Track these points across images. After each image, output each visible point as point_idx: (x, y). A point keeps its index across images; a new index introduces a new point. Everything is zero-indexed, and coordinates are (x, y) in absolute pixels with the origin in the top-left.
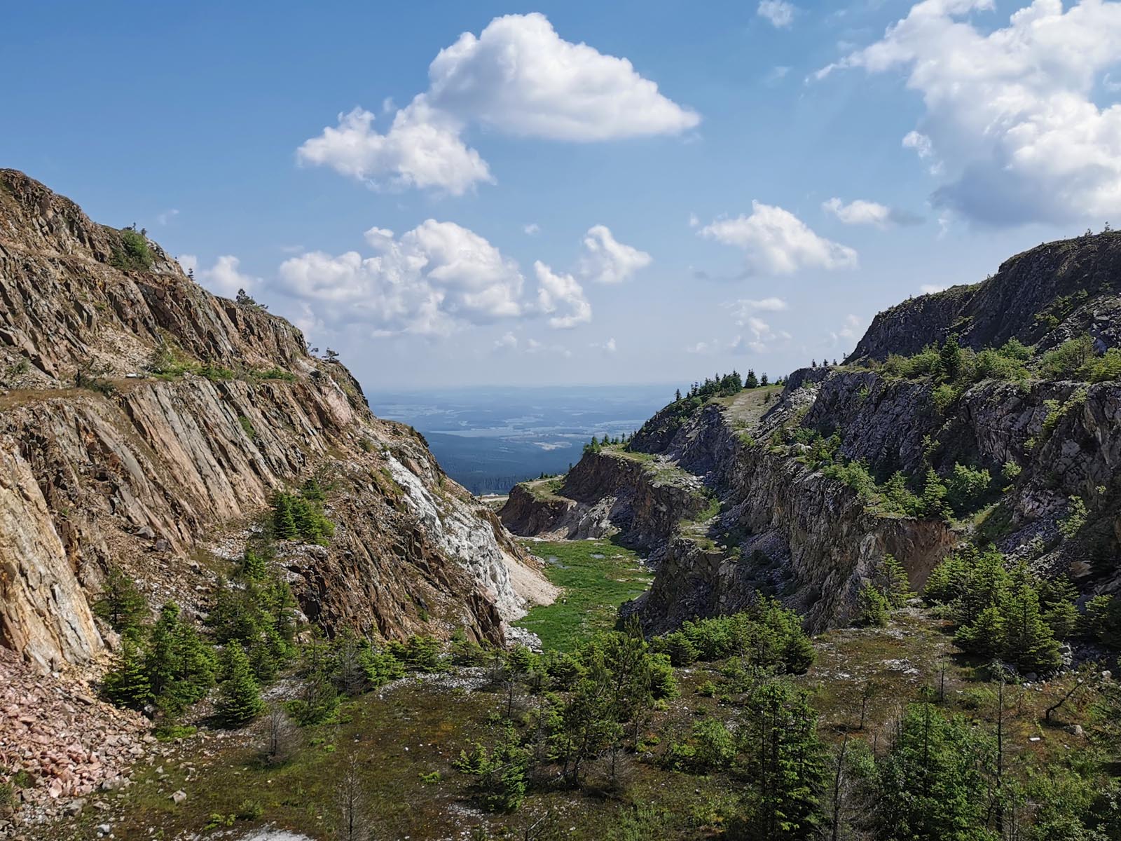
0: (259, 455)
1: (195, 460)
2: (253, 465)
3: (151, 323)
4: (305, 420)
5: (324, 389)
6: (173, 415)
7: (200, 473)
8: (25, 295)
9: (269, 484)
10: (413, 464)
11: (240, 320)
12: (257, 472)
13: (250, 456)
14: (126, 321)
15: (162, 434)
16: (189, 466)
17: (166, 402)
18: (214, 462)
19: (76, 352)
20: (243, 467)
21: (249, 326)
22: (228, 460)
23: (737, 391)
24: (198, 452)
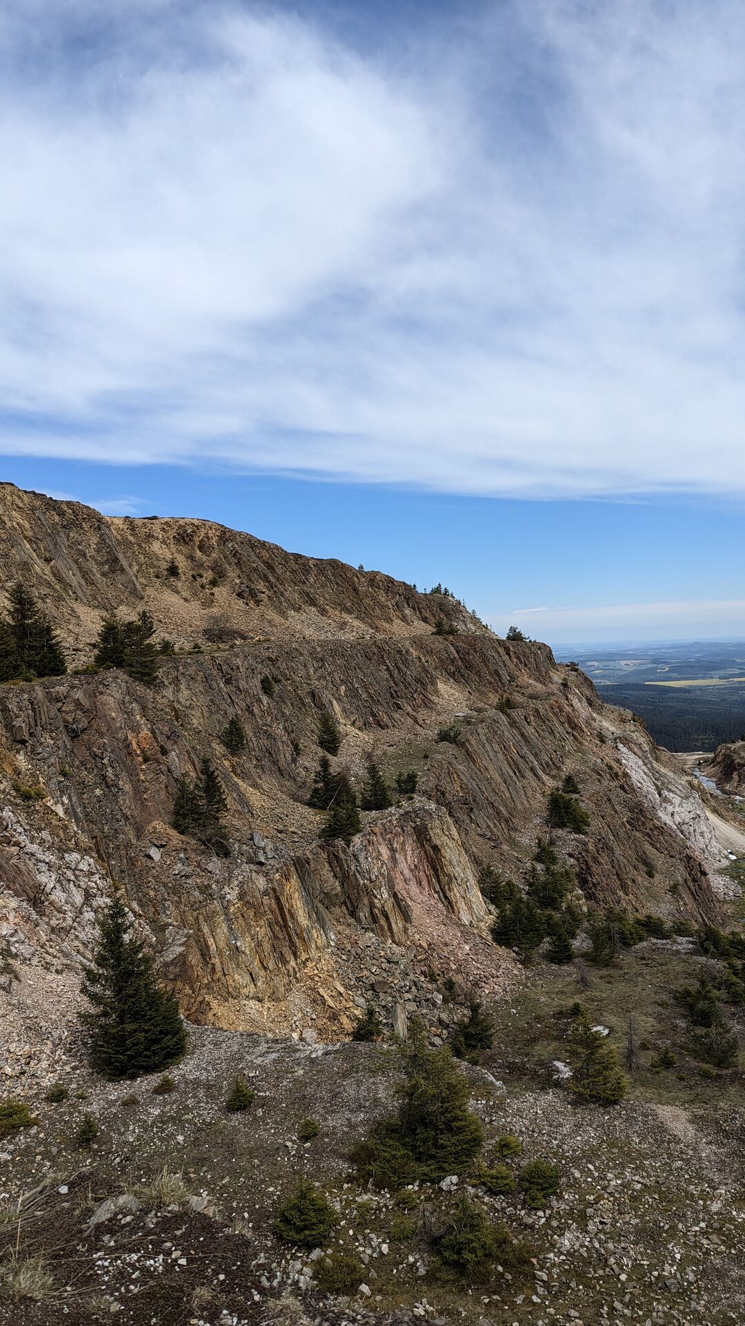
0: (537, 764)
3: (463, 671)
4: (561, 729)
5: (570, 696)
7: (505, 783)
9: (543, 783)
12: (536, 776)
13: (531, 765)
14: (450, 675)
15: (483, 760)
17: (483, 737)
18: (512, 774)
22: (520, 771)
24: (504, 769)
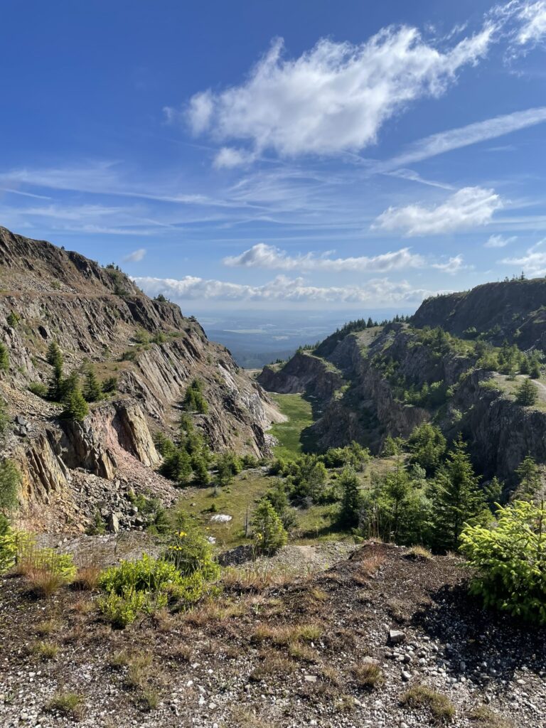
0: (176, 374)
1: (159, 381)
2: (175, 378)
3: (132, 318)
4: (189, 355)
5: (193, 336)
6: (150, 363)
7: (161, 386)
8: (94, 316)
9: (180, 385)
10: (227, 366)
11: (160, 310)
12: (176, 381)
13: (174, 375)
14: (124, 320)
15: (148, 372)
16: (157, 384)
17: (148, 359)
18: (164, 380)
19: (111, 336)
20: (172, 380)
21: (163, 312)
22: (168, 378)
23: (364, 329)
24: (159, 377)
